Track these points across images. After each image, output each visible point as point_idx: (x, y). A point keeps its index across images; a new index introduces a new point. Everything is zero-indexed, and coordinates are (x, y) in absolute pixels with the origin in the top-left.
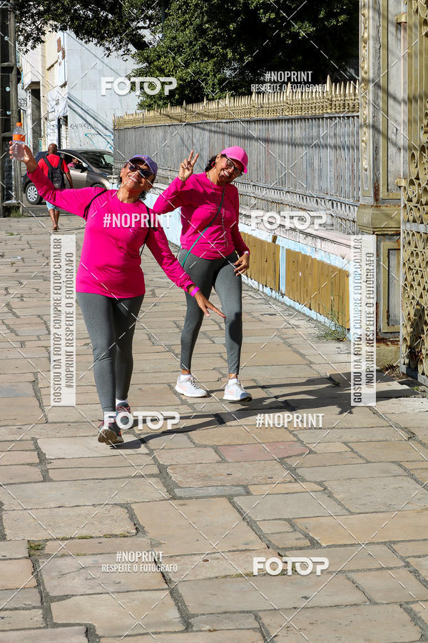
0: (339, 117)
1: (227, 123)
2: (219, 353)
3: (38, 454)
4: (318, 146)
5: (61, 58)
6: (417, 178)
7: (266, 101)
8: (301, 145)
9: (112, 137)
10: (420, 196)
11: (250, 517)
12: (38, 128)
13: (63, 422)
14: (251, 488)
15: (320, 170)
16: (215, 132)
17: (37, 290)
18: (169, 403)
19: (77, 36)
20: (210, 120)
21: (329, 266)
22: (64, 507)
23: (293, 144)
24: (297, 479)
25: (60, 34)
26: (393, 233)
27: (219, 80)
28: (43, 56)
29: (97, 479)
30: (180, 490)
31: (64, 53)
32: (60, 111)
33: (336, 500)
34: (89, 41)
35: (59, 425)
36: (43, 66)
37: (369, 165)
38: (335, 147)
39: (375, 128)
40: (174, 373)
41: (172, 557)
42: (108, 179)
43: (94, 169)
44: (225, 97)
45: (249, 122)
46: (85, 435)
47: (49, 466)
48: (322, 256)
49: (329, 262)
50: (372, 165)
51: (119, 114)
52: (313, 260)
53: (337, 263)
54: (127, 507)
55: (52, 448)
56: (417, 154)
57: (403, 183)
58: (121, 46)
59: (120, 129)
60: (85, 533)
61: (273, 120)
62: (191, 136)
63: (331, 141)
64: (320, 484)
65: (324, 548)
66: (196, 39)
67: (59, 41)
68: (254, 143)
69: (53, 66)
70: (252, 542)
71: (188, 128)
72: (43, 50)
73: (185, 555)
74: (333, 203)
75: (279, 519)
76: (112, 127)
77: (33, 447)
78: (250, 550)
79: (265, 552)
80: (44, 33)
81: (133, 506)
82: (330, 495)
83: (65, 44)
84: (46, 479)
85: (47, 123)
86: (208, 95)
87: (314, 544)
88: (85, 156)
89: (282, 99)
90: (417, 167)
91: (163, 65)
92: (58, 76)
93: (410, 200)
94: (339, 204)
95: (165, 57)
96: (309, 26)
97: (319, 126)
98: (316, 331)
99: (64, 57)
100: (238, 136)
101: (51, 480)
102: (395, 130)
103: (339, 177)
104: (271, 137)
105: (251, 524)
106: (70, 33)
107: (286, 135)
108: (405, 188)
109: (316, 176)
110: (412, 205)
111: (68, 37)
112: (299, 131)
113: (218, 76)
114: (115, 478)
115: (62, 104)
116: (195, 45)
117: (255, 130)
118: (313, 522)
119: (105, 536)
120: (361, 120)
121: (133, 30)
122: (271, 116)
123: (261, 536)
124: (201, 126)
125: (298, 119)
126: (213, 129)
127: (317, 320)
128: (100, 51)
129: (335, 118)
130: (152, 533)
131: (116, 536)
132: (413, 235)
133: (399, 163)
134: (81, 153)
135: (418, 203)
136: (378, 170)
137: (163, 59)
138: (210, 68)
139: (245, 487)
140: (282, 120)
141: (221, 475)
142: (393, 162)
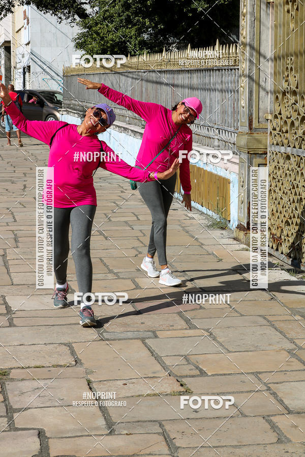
0: (225, 69)
1: (144, 72)
2: (137, 237)
3: (6, 307)
4: (209, 90)
5: (26, 24)
6: (280, 114)
7: (172, 57)
8: (198, 89)
9: (62, 81)
10: (282, 127)
11: (157, 354)
12: (9, 74)
13: (24, 285)
14: (158, 333)
15: (211, 107)
16: (136, 79)
17: (7, 190)
18: (100, 272)
19: (38, 8)
20: (132, 71)
21: (216, 175)
22: (25, 345)
23: (192, 88)
24: (191, 326)
25: (26, 7)
26: (262, 152)
27: (139, 42)
28: (13, 22)
29: (48, 325)
30: (107, 334)
31: (28, 21)
32: (25, 62)
33: (218, 342)
34: (47, 12)
35: (21, 286)
36: (13, 30)
37: (246, 104)
38: (222, 91)
39: (250, 77)
40: (104, 251)
41: (101, 381)
42: (58, 111)
43: (49, 104)
44: (144, 54)
45: (160, 72)
46: (39, 293)
47: (13, 316)
48: (211, 169)
49: (216, 173)
50: (247, 104)
51: (67, 65)
52: (205, 171)
53: (222, 173)
54: (69, 345)
55: (15, 303)
56: (280, 96)
57: (270, 117)
58: (69, 16)
59: (68, 76)
60: (38, 364)
61: (178, 71)
62: (118, 80)
63: (219, 87)
64: (207, 330)
65: (210, 376)
66: (123, 12)
67: (25, 12)
68: (164, 87)
69: (20, 29)
70: (158, 371)
71: (116, 75)
72: (13, 18)
73: (110, 380)
74: (219, 131)
75: (178, 355)
76: (62, 74)
77: (2, 302)
78: (156, 377)
79: (167, 379)
80: (13, 6)
81: (73, 345)
82: (215, 339)
83: (29, 14)
84: (11, 325)
85: (16, 71)
86: (131, 52)
87: (203, 373)
88: (43, 94)
89: (184, 56)
90: (280, 106)
91: (99, 30)
92: (24, 37)
93: (274, 129)
94: (224, 131)
95: (101, 25)
96: (204, 4)
97: (210, 76)
98: (206, 222)
99: (28, 24)
100: (153, 82)
101: (15, 326)
102: (264, 80)
103: (224, 112)
104: (176, 83)
105: (158, 359)
106: (33, 6)
107: (186, 82)
108: (271, 120)
109: (208, 111)
110: (276, 132)
111: (31, 10)
112: (196, 79)
113: (139, 39)
114: (61, 325)
115: (27, 57)
116: (122, 16)
117: (165, 78)
118: (201, 358)
119: (53, 366)
120: (240, 72)
121: (78, 5)
122: (176, 68)
123: (165, 367)
124: (126, 74)
125: (195, 70)
126: (134, 76)
127: (207, 214)
128: (54, 19)
129: (222, 70)
130: (87, 364)
131: (61, 366)
132: (276, 154)
133: (267, 103)
134: (39, 93)
135: (280, 131)
136: (252, 107)
137: (99, 26)
138: (133, 33)
139: (154, 332)
140: (184, 71)
141: (137, 324)
142: (263, 102)
